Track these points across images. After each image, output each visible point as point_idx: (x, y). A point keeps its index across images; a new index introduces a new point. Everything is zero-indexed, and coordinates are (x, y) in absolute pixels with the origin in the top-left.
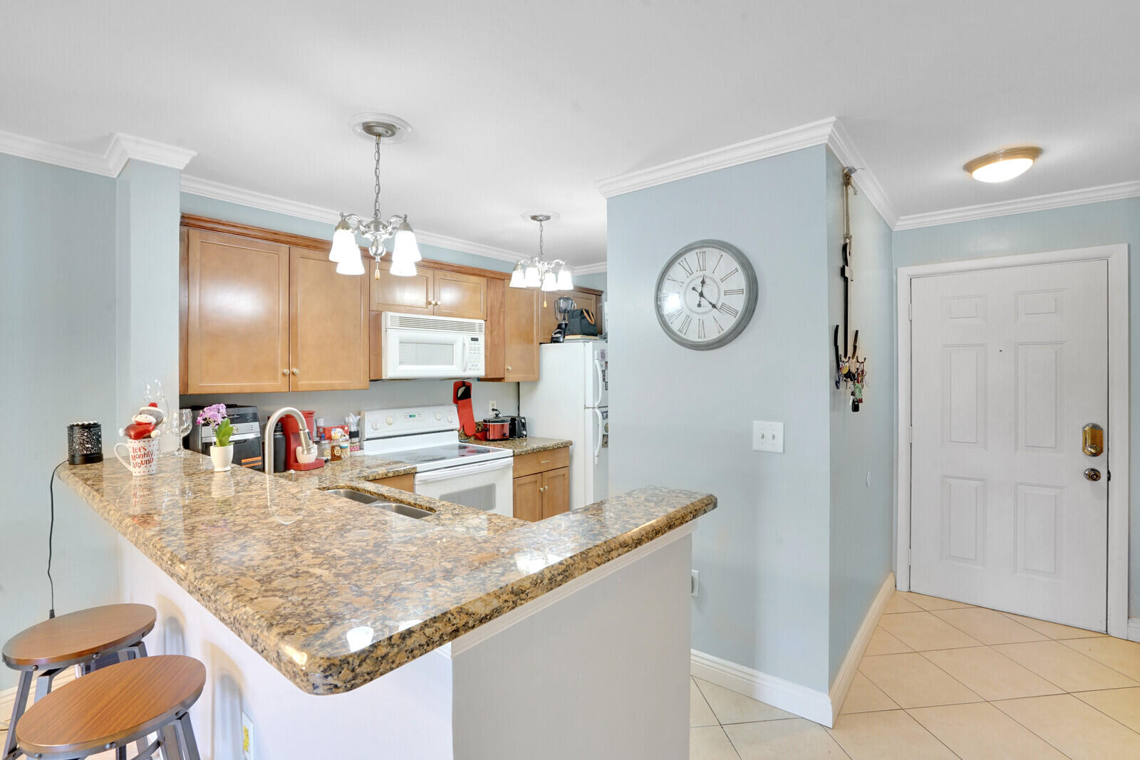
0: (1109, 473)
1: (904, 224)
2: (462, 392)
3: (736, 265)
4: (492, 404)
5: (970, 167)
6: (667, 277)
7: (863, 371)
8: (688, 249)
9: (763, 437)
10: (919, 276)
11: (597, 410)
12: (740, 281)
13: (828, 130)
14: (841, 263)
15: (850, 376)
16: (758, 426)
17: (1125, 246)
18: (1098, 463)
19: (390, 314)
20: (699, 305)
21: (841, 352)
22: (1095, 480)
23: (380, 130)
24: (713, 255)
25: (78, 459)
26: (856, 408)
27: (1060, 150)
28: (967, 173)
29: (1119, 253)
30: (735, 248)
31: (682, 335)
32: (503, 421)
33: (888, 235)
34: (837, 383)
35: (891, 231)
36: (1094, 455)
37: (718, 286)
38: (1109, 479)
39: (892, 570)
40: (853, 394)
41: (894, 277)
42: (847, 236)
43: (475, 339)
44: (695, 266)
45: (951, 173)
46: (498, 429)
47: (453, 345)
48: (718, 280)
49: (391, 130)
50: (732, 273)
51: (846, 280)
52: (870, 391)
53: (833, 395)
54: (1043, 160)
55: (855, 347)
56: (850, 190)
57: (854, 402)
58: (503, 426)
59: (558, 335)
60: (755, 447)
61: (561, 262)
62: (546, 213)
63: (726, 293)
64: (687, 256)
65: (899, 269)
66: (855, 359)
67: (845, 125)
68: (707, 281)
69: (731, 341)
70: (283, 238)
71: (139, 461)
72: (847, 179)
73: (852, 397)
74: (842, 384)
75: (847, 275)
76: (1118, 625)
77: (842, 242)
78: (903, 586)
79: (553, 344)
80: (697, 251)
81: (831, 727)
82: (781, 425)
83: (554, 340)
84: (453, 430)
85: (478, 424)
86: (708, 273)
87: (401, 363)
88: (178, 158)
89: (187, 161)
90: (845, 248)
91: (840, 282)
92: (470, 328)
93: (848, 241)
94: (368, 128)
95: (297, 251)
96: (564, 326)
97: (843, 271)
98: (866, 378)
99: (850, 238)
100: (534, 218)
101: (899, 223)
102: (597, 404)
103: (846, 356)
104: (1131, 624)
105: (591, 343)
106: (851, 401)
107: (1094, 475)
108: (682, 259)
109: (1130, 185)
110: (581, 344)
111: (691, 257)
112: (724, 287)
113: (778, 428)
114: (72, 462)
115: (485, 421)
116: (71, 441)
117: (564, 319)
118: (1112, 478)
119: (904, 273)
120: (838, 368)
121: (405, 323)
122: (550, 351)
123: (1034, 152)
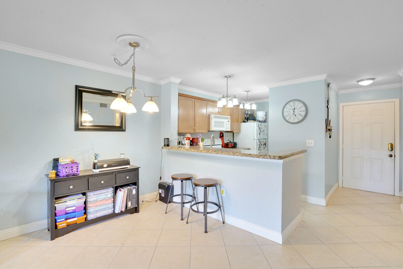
0: (395, 155)
1: (341, 92)
2: (222, 135)
3: (302, 105)
4: (228, 139)
5: (358, 81)
6: (285, 107)
7: (331, 129)
8: (291, 101)
9: (309, 143)
10: (345, 106)
11: (257, 140)
12: (304, 109)
13: (325, 77)
14: (327, 105)
15: (329, 130)
16: (308, 141)
17: (399, 99)
18: (392, 153)
19: (213, 115)
20: (293, 114)
21: (327, 125)
22: (391, 157)
23: (228, 77)
24: (297, 103)
25: (166, 145)
26: (330, 137)
27: (379, 78)
28: (357, 83)
29: (397, 101)
30: (302, 101)
31: (289, 121)
32: (232, 143)
33: (337, 95)
34: (326, 131)
35: (338, 94)
36: (391, 151)
37: (298, 110)
38: (395, 157)
39: (338, 181)
40: (329, 134)
41: (339, 106)
42: (328, 98)
43: (228, 121)
44: (292, 105)
45: (354, 82)
46: (231, 145)
47: (224, 123)
48: (298, 108)
49: (230, 76)
50: (302, 107)
51: (328, 108)
52: (333, 133)
53: (326, 134)
54: (375, 80)
55: (330, 124)
56: (329, 88)
57: (330, 136)
58: (232, 144)
59: (246, 120)
60: (307, 145)
61: (253, 102)
62: (249, 90)
63: (300, 111)
64: (290, 103)
65: (340, 104)
66: (330, 126)
67: (329, 76)
68: (295, 108)
69: (301, 122)
70: (193, 97)
71: (188, 144)
72: (328, 85)
73: (329, 135)
74: (327, 132)
75: (328, 107)
76: (397, 193)
77: (327, 100)
78: (341, 186)
79: (244, 123)
80: (293, 102)
81: (325, 206)
82: (313, 140)
83: (244, 122)
84: (220, 145)
85: (225, 144)
86: (296, 107)
87: (214, 127)
88: (178, 81)
89: (180, 81)
90: (328, 101)
91: (327, 109)
92: (227, 118)
93: (328, 100)
94: (226, 77)
95: (196, 100)
96: (247, 118)
97: (327, 107)
98: (332, 131)
99: (329, 99)
100: (246, 91)
101: (340, 92)
102: (257, 139)
103: (328, 125)
104: (400, 193)
105: (256, 123)
106: (329, 136)
107: (391, 156)
108: (289, 103)
109: (400, 84)
110: (253, 123)
111: (291, 103)
112: (299, 110)
113: (313, 141)
114: (165, 146)
115: (227, 143)
116: (165, 142)
117: (247, 116)
118: (395, 156)
119: (341, 105)
120: (327, 128)
121: (215, 117)
122: (243, 124)
123: (373, 79)
